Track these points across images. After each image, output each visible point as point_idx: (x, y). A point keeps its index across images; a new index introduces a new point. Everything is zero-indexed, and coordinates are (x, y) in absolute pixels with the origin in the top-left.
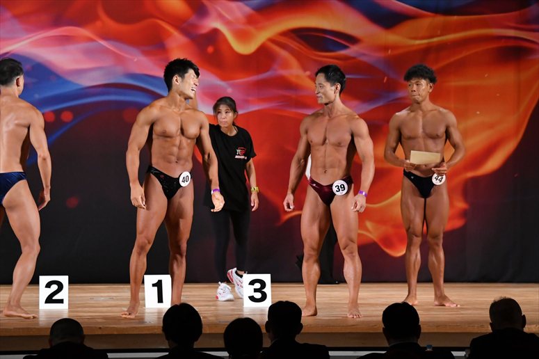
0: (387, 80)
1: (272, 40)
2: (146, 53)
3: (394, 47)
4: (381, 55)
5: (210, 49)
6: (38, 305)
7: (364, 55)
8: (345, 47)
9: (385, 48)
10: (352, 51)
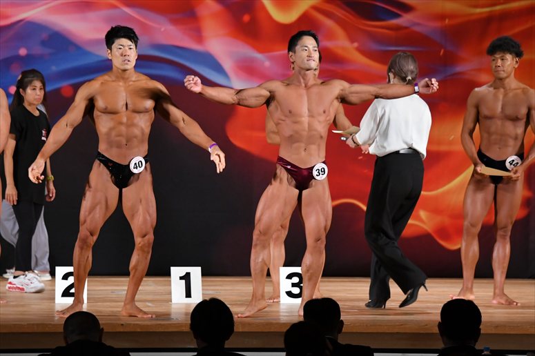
0: (445, 52)
1: (315, 8)
2: (175, 22)
3: (452, 16)
4: (438, 24)
5: (246, 18)
6: (53, 299)
7: (418, 24)
8: (397, 16)
9: (442, 17)
10: (404, 20)
